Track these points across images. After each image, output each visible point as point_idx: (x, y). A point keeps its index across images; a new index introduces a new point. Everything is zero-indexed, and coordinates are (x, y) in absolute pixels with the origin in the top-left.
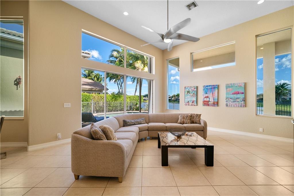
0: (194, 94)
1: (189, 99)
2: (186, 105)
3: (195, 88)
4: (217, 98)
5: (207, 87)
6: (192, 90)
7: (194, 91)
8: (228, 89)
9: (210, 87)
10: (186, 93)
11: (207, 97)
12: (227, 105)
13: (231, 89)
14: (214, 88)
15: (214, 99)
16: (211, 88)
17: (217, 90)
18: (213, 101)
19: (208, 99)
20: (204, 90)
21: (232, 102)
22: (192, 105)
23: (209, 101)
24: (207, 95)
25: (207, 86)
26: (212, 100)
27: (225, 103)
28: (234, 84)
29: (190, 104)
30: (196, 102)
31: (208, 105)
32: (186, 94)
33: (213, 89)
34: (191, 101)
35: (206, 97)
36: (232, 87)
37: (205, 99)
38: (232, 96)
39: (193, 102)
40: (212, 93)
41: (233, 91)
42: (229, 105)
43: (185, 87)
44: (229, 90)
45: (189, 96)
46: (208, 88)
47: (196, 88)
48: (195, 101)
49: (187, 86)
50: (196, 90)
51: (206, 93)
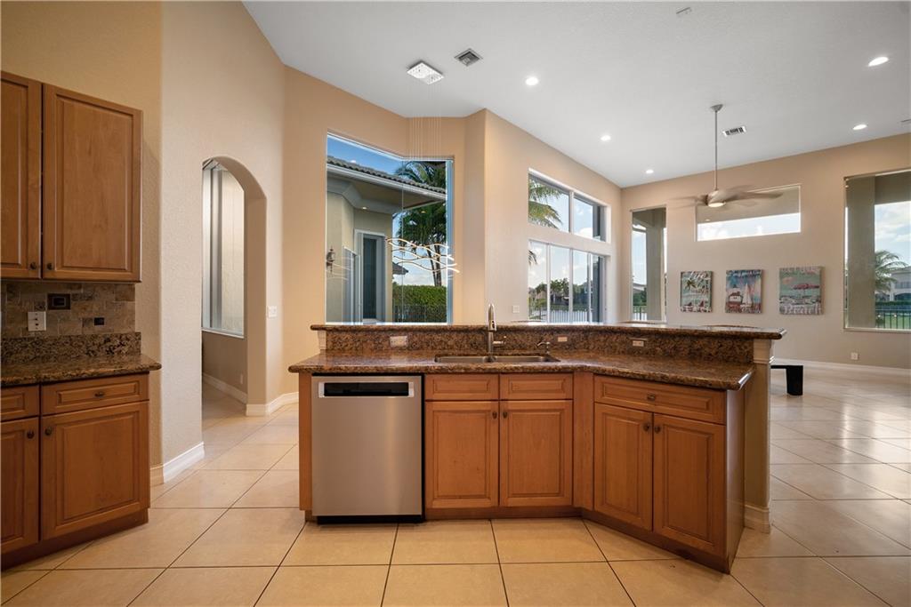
0: (703, 287)
1: (692, 299)
2: (685, 311)
3: (707, 276)
4: (759, 295)
5: (735, 275)
6: (699, 278)
7: (705, 282)
8: (786, 279)
9: (743, 274)
10: (685, 285)
11: (738, 294)
12: (782, 311)
13: (790, 278)
14: (754, 276)
15: (752, 299)
16: (746, 276)
17: (760, 281)
18: (750, 302)
19: (738, 299)
20: (729, 279)
21: (793, 304)
22: (699, 311)
23: (741, 303)
24: (735, 290)
25: (736, 272)
26: (747, 300)
27: (779, 306)
28: (798, 268)
29: (695, 309)
30: (708, 304)
31: (739, 311)
32: (684, 288)
33: (750, 279)
34: (696, 303)
35: (733, 294)
36: (793, 273)
37: (732, 299)
38: (794, 293)
39: (702, 305)
40: (749, 287)
41: (796, 284)
42: (786, 309)
43: (682, 273)
44: (788, 281)
45: (693, 292)
46: (739, 275)
47: (710, 275)
48: (706, 302)
49: (686, 270)
50: (709, 279)
51: (735, 286)
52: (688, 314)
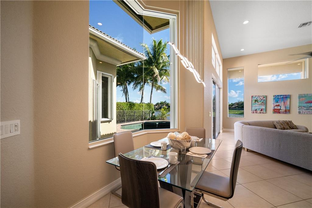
0: (262, 102)
1: (257, 108)
2: (253, 113)
3: (264, 98)
4: (289, 106)
5: (278, 97)
6: (260, 99)
7: (263, 100)
8: (301, 99)
9: (281, 97)
10: (254, 101)
11: (279, 105)
12: (300, 113)
13: (304, 98)
14: (286, 97)
15: (285, 108)
16: (283, 98)
17: (289, 99)
18: (284, 109)
19: (279, 108)
20: (274, 99)
21: (305, 110)
22: (260, 113)
23: (280, 109)
24: (277, 104)
25: (278, 96)
26: (283, 108)
27: (298, 111)
28: (307, 94)
29: (258, 112)
30: (265, 110)
31: (279, 113)
32: (253, 103)
33: (284, 99)
34: (259, 109)
35: (277, 106)
36: (305, 97)
37: (276, 108)
38: (305, 105)
39: (262, 110)
40: (284, 102)
41: (307, 101)
42: (301, 112)
43: (252, 96)
44: (302, 100)
45: (257, 104)
46: (279, 97)
47: (265, 97)
48: (264, 109)
49: (254, 95)
50: (265, 99)
51: (277, 102)
52: (255, 114)
